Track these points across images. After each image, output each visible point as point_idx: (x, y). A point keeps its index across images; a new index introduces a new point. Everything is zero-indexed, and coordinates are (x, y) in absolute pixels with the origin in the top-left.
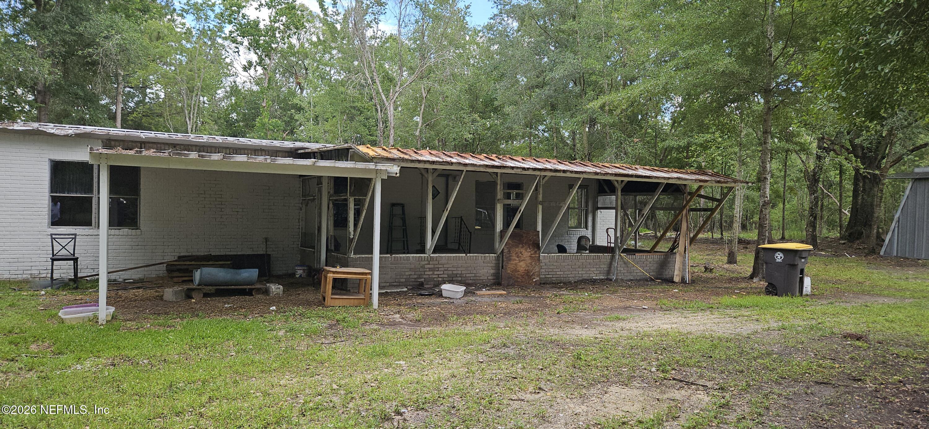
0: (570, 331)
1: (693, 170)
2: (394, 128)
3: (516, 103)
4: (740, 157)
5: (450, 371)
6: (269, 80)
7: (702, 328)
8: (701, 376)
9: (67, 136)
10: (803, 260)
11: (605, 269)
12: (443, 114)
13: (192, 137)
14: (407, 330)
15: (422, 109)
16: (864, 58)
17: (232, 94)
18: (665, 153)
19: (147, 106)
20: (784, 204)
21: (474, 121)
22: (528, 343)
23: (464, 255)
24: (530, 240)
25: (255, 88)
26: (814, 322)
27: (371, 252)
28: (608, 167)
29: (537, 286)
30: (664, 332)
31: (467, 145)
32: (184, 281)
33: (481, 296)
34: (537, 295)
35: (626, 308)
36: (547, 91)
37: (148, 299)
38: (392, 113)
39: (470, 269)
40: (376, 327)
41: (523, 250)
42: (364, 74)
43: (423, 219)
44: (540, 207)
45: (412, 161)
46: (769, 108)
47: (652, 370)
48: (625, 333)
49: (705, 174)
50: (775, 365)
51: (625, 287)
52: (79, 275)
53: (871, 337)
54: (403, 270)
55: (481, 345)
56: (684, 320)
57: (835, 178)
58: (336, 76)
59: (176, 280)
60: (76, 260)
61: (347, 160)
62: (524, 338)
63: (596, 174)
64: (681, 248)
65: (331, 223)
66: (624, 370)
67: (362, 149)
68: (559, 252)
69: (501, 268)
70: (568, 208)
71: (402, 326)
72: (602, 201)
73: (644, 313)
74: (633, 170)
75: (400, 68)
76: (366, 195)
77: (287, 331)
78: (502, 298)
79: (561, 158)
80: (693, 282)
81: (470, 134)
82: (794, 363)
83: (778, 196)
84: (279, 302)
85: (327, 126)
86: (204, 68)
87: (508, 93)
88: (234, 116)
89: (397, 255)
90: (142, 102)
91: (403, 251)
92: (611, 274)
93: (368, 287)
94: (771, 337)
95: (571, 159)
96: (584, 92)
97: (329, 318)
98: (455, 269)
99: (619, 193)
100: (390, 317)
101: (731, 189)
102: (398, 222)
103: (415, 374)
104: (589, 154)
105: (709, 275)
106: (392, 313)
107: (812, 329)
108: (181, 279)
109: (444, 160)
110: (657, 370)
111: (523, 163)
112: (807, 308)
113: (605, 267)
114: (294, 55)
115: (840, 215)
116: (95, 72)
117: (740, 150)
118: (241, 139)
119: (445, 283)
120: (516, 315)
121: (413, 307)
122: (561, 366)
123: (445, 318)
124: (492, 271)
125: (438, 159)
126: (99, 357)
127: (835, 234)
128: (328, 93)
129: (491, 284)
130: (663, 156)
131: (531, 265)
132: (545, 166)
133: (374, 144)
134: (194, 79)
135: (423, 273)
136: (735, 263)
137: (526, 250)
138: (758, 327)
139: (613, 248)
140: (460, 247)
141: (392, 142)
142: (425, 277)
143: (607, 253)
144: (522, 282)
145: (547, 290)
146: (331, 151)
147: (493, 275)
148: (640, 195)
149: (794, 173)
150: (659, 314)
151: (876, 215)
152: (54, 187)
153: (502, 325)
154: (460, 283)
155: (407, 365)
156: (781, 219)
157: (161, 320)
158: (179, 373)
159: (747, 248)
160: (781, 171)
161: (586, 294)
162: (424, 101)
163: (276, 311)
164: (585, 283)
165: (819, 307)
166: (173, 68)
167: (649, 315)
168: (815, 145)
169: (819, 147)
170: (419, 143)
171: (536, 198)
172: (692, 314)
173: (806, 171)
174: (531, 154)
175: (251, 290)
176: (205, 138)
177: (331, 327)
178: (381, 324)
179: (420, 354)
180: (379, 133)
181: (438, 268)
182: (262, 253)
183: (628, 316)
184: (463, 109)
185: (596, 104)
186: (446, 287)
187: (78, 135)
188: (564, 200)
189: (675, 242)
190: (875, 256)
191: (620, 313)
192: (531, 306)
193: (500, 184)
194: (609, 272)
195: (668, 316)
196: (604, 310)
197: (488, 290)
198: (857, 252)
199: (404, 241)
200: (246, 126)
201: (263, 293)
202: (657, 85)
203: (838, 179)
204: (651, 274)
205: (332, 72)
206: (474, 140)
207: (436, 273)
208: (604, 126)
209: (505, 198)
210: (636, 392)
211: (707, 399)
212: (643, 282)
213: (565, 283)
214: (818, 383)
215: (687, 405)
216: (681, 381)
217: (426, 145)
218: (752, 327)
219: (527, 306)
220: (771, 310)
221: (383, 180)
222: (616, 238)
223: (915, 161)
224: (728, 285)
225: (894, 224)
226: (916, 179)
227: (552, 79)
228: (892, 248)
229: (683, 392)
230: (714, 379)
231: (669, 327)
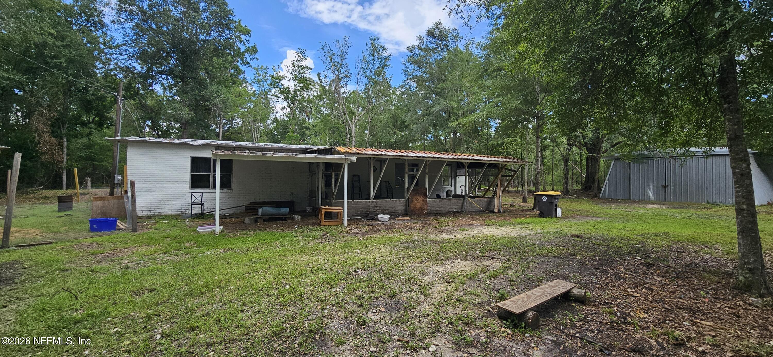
0: (440, 236)
1: (503, 156)
2: (355, 137)
3: (416, 123)
4: (527, 149)
5: (381, 254)
6: (293, 115)
7: (504, 233)
8: (500, 255)
9: (198, 145)
10: (556, 200)
12: (379, 130)
13: (256, 144)
14: (361, 236)
15: (369, 127)
17: (274, 122)
19: (233, 129)
20: (553, 172)
21: (395, 133)
22: (419, 241)
23: (390, 200)
24: (422, 192)
25: (286, 118)
26: (559, 230)
27: (343, 199)
28: (460, 155)
29: (426, 215)
30: (485, 235)
31: (392, 145)
32: (253, 214)
33: (398, 220)
34: (425, 219)
35: (469, 225)
36: (431, 117)
37: (237, 223)
38: (354, 129)
39: (393, 207)
40: (346, 235)
42: (340, 111)
43: (369, 182)
44: (427, 175)
45: (363, 154)
46: (538, 126)
47: (477, 252)
48: (467, 236)
49: (508, 158)
50: (536, 249)
51: (470, 215)
52: (204, 212)
53: (584, 236)
54: (359, 208)
55: (396, 242)
56: (496, 230)
58: (326, 111)
59: (249, 214)
60: (202, 205)
61: (331, 154)
62: (417, 239)
63: (454, 159)
64: (498, 195)
65: (324, 185)
66: (463, 252)
67: (338, 148)
68: (437, 198)
69: (408, 206)
70: (442, 176)
71: (358, 234)
72: (458, 172)
73: (477, 227)
74: (473, 156)
75: (358, 107)
76: (340, 171)
77: (303, 237)
78: (408, 221)
79: (438, 151)
80: (504, 212)
81: (393, 139)
82: (545, 248)
83: (550, 169)
84: (299, 223)
85: (322, 137)
86: (262, 110)
87: (412, 119)
88: (276, 132)
89: (356, 200)
90: (231, 127)
91: (359, 198)
93: (342, 217)
94: (537, 237)
95: (445, 151)
96: (449, 118)
97: (323, 231)
98: (385, 207)
99: (466, 168)
100: (353, 230)
101: (521, 165)
102: (356, 184)
103: (364, 256)
104: (453, 149)
105: (513, 208)
106: (354, 228)
107: (557, 233)
108: (252, 213)
109: (378, 153)
110: (479, 252)
111: (417, 154)
112: (557, 223)
113: (460, 205)
114: (305, 102)
115: (581, 177)
116: (210, 113)
117: (527, 146)
118: (280, 144)
119: (380, 214)
120: (414, 229)
121: (364, 226)
122: (434, 251)
123: (379, 230)
124: (404, 208)
125: (375, 153)
126: (217, 249)
127: (580, 187)
128: (322, 120)
129: (403, 214)
131: (423, 204)
132: (429, 155)
133: (345, 145)
134: (256, 116)
135: (369, 209)
136: (526, 202)
137: (420, 197)
138: (532, 233)
139: (464, 195)
140: (388, 196)
141: (354, 144)
142: (370, 211)
143: (461, 198)
144: (418, 213)
145: (431, 217)
146: (323, 150)
147: (404, 210)
148: (477, 169)
149: (557, 157)
150: (485, 227)
152: (192, 170)
153: (407, 233)
154: (387, 214)
155: (360, 251)
157: (244, 232)
158: (255, 255)
159: (531, 195)
160: (551, 156)
161: (450, 218)
162: (370, 123)
163: (298, 228)
164: (450, 213)
165: (563, 223)
166: (246, 110)
167: (480, 228)
168: (566, 143)
169: (568, 144)
170: (367, 144)
171: (425, 171)
172: (500, 227)
173: (562, 156)
174: (424, 150)
175: (286, 218)
176: (263, 145)
177: (324, 235)
178: (348, 234)
179: (367, 247)
180: (347, 140)
181: (376, 206)
182: (290, 200)
183: (469, 228)
184: (389, 127)
185: (455, 124)
186: (380, 216)
187: (204, 145)
188: (439, 172)
189: (495, 192)
190: (597, 198)
191: (465, 227)
192: (422, 224)
193: (407, 165)
194: (462, 208)
195: (489, 228)
196: (458, 226)
197: (402, 217)
198: (588, 196)
199: (360, 193)
200: (282, 137)
201: (291, 219)
203: (579, 160)
204: (483, 208)
205: (324, 110)
206: (395, 142)
207: (375, 209)
208: (460, 134)
209: (409, 171)
210: (468, 262)
211: (501, 264)
212: (479, 212)
213: (440, 213)
214: (554, 257)
215: (491, 267)
216: (490, 257)
217: (371, 145)
218: (528, 232)
219: (420, 224)
220: (539, 224)
221: (348, 164)
222: (466, 191)
223: (618, 150)
224: (521, 213)
225: (606, 182)
226: (616, 159)
227: (433, 111)
228: (605, 193)
229: (490, 262)
230: (506, 256)
231: (488, 233)
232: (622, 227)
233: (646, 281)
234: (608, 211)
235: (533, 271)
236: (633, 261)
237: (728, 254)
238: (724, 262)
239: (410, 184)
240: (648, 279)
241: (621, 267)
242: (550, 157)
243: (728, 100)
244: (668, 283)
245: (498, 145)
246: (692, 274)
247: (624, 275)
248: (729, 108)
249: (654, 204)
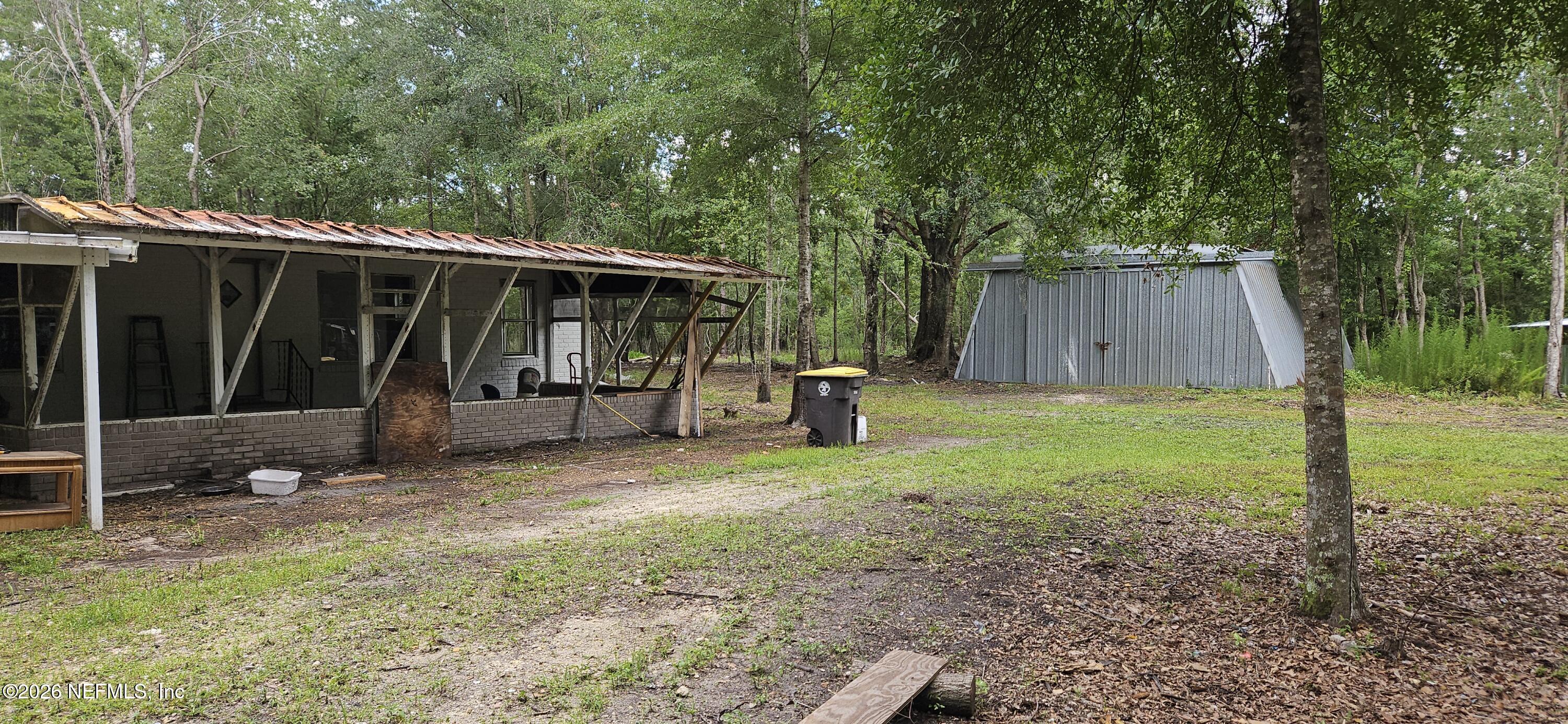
0: (502, 534)
1: (702, 255)
2: (133, 164)
3: (398, 129)
4: (771, 236)
5: (262, 635)
7: (716, 505)
8: (710, 583)
10: (856, 392)
11: (567, 423)
12: (244, 142)
14: (172, 567)
15: (199, 130)
16: (914, 95)
18: (663, 229)
20: (835, 308)
21: (312, 158)
22: (423, 564)
23: (298, 412)
24: (430, 380)
26: (868, 482)
27: (80, 418)
28: (565, 250)
29: (447, 461)
30: (657, 519)
33: (332, 487)
34: (446, 476)
35: (599, 486)
36: (454, 111)
38: (128, 133)
39: (311, 437)
40: (95, 567)
41: (417, 398)
43: (205, 345)
44: (447, 319)
45: (168, 232)
46: (806, 163)
47: (635, 584)
48: (596, 528)
49: (719, 263)
50: (814, 552)
51: (601, 449)
53: (937, 496)
54: (164, 448)
55: (330, 578)
56: (690, 495)
57: (900, 269)
62: (416, 555)
63: (544, 260)
64: (688, 382)
66: (590, 589)
67: (48, 205)
68: (486, 398)
69: (374, 433)
70: (500, 321)
71: (158, 560)
72: (559, 307)
73: (629, 491)
74: (606, 254)
75: (144, 45)
76: (62, 302)
78: (378, 488)
79: (481, 234)
80: (707, 434)
81: (308, 183)
82: (839, 546)
83: (827, 297)
87: (381, 110)
89: (147, 420)
91: (165, 410)
92: (579, 431)
93: (76, 491)
94: (812, 509)
95: (505, 232)
96: (521, 118)
98: (280, 440)
99: (587, 295)
100: (132, 543)
101: (757, 286)
102: (148, 354)
103: (183, 652)
104: (539, 226)
105: (731, 422)
106: (137, 536)
107: (865, 491)
109: (242, 232)
110: (644, 582)
111: (407, 239)
112: (861, 463)
113: (567, 420)
115: (907, 323)
117: (770, 227)
119: (258, 468)
120: (403, 516)
121: (187, 520)
122: (483, 597)
123: (256, 534)
124: (358, 440)
125: (228, 229)
127: (901, 351)
129: (356, 464)
130: (661, 234)
131: (434, 423)
132: (451, 245)
133: (89, 195)
135: (209, 452)
136: (769, 400)
137: (423, 397)
138: (795, 497)
139: (579, 386)
140: (291, 397)
141: (131, 192)
142: (212, 458)
143: (570, 395)
144: (417, 455)
145: (466, 466)
147: (360, 446)
148: (622, 298)
149: (847, 262)
150: (653, 490)
151: (948, 323)
153: (373, 536)
154: (290, 466)
155: (164, 636)
156: (832, 331)
159: (786, 377)
160: (830, 259)
161: (535, 467)
162: (202, 114)
164: (533, 448)
165: (876, 459)
167: (637, 493)
168: (872, 221)
169: (877, 226)
170: (195, 196)
171: (439, 303)
172: (702, 486)
173: (862, 262)
174: (432, 228)
178: (110, 561)
179: (197, 609)
180: (100, 174)
181: (242, 440)
183: (603, 498)
184: (287, 133)
185: (541, 140)
186: (260, 476)
188: (490, 307)
189: (679, 371)
190: (948, 381)
191: (590, 494)
192: (434, 496)
193: (366, 279)
194: (573, 428)
195: (667, 492)
196: (563, 492)
197: (350, 474)
198: (925, 377)
199: (165, 390)
202: (640, 114)
203: (903, 272)
204: (643, 425)
206: (315, 195)
207: (237, 449)
208: (561, 180)
209: (377, 303)
210: (609, 622)
211: (716, 617)
212: (631, 440)
213: (497, 451)
214: (868, 571)
215: (685, 631)
216: (679, 594)
217: (211, 202)
218: (787, 496)
219: (425, 496)
220: (814, 469)
221: (99, 271)
222: (585, 370)
223: (994, 246)
224: (757, 436)
225: (969, 335)
226: (995, 272)
227: (463, 90)
228: (967, 370)
229: (682, 612)
230: (728, 584)
231: (666, 508)
232: (1022, 463)
233: (1108, 618)
234: (979, 417)
235: (814, 627)
236: (1066, 560)
237: (1258, 518)
238: (1255, 541)
239: (383, 348)
240: (1111, 612)
241: (1041, 582)
242: (827, 263)
243: (1301, 111)
244: (1158, 618)
245: (682, 221)
246: (1199, 583)
247: (1054, 609)
248: (1302, 135)
249: (1078, 392)
